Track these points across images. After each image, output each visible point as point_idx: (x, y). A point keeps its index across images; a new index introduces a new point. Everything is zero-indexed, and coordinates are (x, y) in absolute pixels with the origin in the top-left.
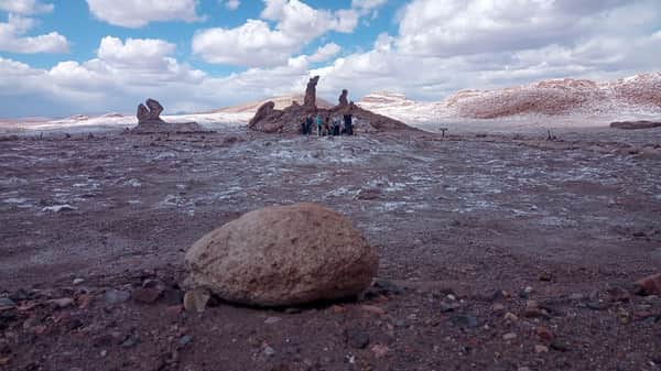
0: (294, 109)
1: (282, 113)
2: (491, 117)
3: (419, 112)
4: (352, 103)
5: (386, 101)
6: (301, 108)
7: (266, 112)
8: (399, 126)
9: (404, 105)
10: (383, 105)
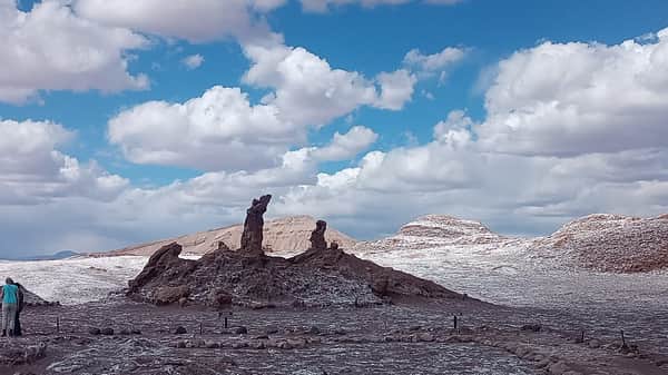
0: (220, 259)
1: (195, 265)
2: (637, 269)
3: (500, 258)
4: (335, 246)
5: (447, 234)
6: (234, 255)
7: (164, 261)
8: (427, 291)
9: (479, 241)
10: (437, 240)
